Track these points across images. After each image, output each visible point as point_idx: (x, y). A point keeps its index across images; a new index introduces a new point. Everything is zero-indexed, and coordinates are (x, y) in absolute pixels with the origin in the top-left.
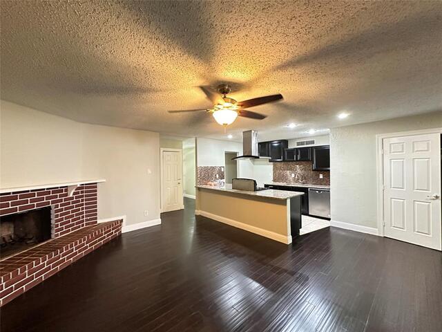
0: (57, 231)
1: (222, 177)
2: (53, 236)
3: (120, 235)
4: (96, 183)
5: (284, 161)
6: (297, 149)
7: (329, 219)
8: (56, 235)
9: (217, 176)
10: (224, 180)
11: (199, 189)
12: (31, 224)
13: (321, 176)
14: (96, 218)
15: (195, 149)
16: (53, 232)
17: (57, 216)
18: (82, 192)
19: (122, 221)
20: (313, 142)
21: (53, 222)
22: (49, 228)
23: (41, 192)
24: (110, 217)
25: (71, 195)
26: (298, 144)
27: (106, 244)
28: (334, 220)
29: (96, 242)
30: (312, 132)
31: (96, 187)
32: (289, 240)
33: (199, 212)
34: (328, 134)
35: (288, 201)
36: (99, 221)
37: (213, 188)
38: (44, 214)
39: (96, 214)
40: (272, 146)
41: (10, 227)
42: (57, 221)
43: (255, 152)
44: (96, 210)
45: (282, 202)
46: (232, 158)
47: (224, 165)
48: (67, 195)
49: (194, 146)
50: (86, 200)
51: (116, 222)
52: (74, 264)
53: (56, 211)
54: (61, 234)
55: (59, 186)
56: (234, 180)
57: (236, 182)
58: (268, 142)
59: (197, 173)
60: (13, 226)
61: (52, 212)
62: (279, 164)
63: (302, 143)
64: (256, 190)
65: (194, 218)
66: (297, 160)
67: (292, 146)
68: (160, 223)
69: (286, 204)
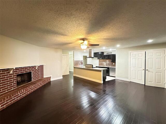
0: (33, 79)
1: (82, 64)
2: (32, 80)
3: (50, 81)
4: (43, 65)
5: (102, 59)
6: (106, 55)
7: (115, 77)
8: (33, 80)
9: (80, 64)
10: (83, 65)
11: (75, 68)
12: (26, 77)
13: (114, 64)
14: (43, 76)
15: (73, 55)
16: (32, 79)
17: (33, 75)
18: (39, 68)
19: (51, 77)
20: (111, 53)
21: (32, 76)
22: (31, 78)
23: (29, 67)
24: (47, 76)
25: (37, 69)
26: (107, 53)
27: (47, 84)
28: (116, 77)
29: (44, 83)
30: (111, 50)
31: (43, 66)
32: (102, 82)
33: (74, 75)
34: (115, 51)
35: (102, 71)
36: (44, 77)
37: (79, 67)
38: (29, 74)
39: (43, 75)
40: (99, 54)
41: (20, 78)
42: (33, 76)
43: (93, 56)
44: (43, 74)
45: (100, 71)
46: (85, 58)
47: (83, 60)
48: (35, 68)
49: (73, 53)
50: (40, 70)
51: (49, 77)
52: (39, 88)
53: (33, 73)
54: (34, 80)
55: (34, 66)
56: (86, 64)
57: (87, 65)
58: (97, 53)
59: (74, 62)
60: (20, 77)
61: (32, 73)
62: (101, 60)
63: (108, 53)
64: (93, 68)
65: (73, 77)
66: (106, 59)
67: (105, 54)
68: (62, 78)
69: (101, 72)
